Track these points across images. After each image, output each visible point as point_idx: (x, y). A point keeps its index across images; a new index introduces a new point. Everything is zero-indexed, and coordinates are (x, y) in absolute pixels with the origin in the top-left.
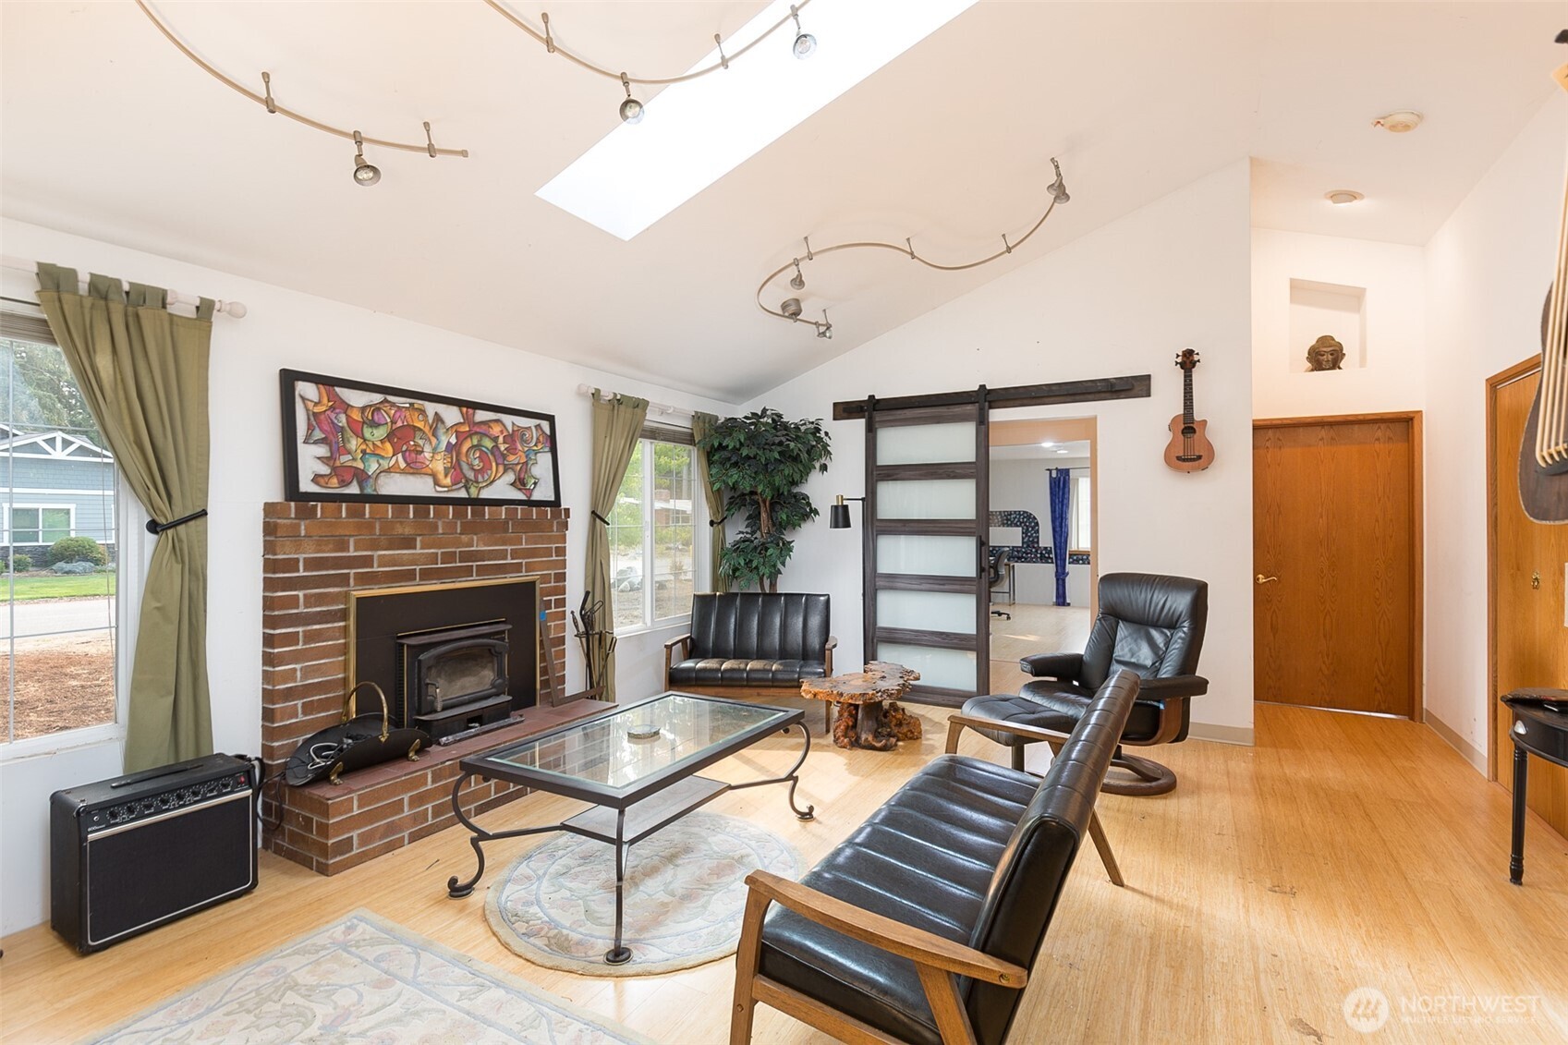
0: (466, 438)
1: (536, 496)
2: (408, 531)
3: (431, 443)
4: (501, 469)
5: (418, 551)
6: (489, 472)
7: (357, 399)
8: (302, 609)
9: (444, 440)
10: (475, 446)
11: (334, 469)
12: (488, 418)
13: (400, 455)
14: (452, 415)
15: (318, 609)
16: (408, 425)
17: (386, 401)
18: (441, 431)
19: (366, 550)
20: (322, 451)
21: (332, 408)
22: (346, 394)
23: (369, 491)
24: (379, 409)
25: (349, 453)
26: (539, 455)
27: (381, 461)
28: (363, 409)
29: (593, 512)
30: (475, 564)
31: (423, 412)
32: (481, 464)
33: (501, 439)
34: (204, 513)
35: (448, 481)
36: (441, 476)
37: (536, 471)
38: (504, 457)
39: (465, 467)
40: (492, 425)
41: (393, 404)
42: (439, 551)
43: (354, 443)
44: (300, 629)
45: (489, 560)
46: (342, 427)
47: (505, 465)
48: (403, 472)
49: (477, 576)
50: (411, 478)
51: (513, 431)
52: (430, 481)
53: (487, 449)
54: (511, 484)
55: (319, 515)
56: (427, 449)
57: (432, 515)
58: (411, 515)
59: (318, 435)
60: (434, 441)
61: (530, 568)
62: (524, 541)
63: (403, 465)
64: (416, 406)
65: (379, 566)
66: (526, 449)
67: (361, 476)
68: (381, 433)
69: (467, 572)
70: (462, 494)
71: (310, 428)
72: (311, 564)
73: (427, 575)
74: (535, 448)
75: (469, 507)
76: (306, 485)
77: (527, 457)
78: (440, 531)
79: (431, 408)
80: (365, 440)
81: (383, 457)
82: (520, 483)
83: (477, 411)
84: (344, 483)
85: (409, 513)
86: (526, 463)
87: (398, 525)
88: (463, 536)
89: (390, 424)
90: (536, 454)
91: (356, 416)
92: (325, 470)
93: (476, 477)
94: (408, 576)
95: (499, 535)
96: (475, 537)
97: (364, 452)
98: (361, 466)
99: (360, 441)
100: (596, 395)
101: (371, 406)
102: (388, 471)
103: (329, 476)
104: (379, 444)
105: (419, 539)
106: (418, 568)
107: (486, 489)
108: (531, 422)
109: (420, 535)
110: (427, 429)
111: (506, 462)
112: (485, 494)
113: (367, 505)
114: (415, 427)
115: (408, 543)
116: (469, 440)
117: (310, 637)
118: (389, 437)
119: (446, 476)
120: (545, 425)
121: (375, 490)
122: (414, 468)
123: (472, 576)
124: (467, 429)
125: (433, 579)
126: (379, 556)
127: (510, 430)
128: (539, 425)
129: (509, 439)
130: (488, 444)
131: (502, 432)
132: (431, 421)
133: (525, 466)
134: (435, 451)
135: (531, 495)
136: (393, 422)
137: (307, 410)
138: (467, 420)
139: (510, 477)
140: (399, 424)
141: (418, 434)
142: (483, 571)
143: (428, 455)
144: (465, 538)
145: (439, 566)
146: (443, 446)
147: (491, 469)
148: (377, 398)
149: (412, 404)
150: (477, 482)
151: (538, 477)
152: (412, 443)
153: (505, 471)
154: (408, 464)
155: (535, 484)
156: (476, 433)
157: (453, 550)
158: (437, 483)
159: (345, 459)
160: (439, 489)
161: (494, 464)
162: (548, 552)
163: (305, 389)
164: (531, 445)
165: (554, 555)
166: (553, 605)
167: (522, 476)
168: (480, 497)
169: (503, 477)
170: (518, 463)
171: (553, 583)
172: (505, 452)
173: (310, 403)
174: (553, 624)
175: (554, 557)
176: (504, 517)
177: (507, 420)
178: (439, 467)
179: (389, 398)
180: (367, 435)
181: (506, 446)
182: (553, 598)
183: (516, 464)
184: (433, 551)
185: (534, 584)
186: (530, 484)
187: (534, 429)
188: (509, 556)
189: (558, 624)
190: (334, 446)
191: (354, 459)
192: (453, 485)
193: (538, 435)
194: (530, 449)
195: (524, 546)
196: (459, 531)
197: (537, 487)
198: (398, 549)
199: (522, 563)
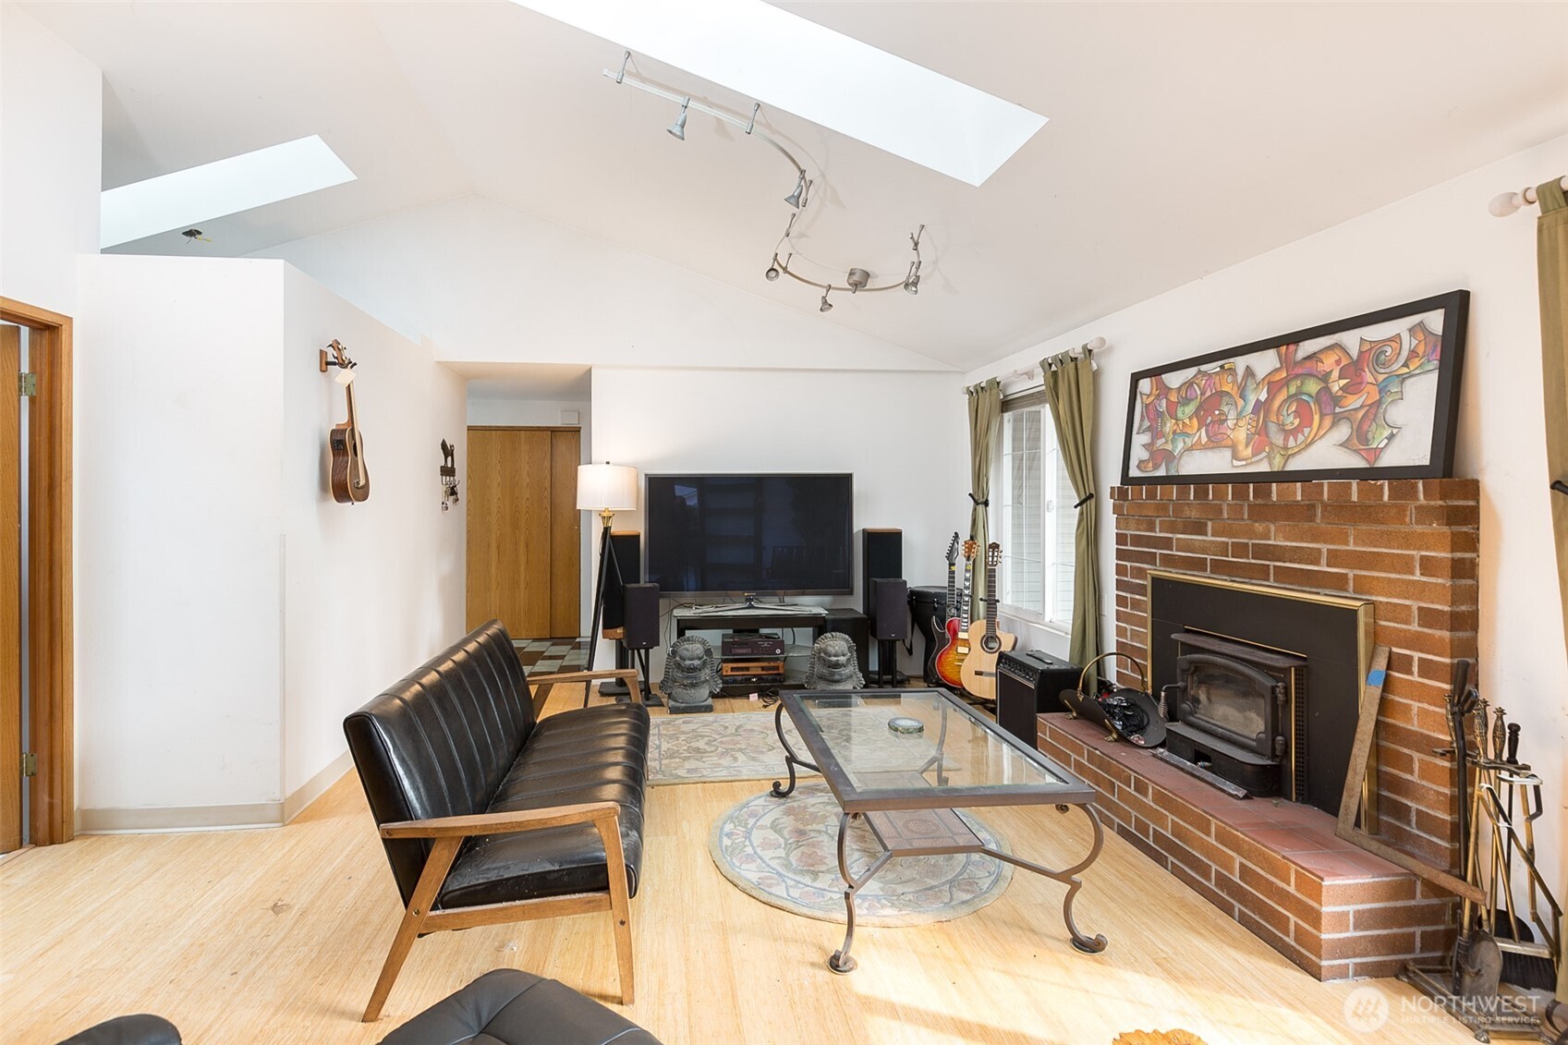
0: (1282, 387)
1: (1387, 460)
2: (1194, 514)
3: (1237, 407)
4: (1328, 421)
5: (1210, 538)
6: (1307, 431)
7: (1174, 380)
8: (1129, 578)
9: (1252, 399)
10: (1293, 396)
11: (1152, 453)
12: (1319, 348)
13: (1203, 430)
14: (1265, 363)
15: (1138, 581)
16: (1217, 392)
17: (1199, 371)
18: (1251, 385)
19: (1167, 532)
20: (1147, 438)
21: (1158, 395)
22: (1168, 378)
23: (1173, 473)
24: (1192, 384)
25: (1164, 436)
26: (1409, 382)
27: (1186, 439)
28: (1179, 389)
29: (1557, 487)
30: (1272, 563)
31: (1232, 371)
32: (1297, 422)
33: (1335, 374)
34: (1091, 496)
35: (1249, 451)
36: (1241, 447)
37: (1396, 413)
38: (1336, 401)
39: (1273, 430)
40: (1320, 356)
41: (1205, 373)
42: (1230, 541)
43: (1169, 426)
44: (1129, 596)
45: (1291, 561)
46: (1162, 412)
47: (1335, 415)
48: (1205, 448)
49: (1274, 581)
50: (1210, 454)
51: (1361, 353)
52: (1227, 453)
53: (1310, 396)
54: (1340, 445)
55: (1130, 498)
56: (1232, 415)
57: (1211, 497)
58: (1192, 498)
59: (1146, 423)
60: (1241, 403)
61: (1361, 585)
62: (1350, 539)
63: (1204, 439)
64: (1226, 366)
65: (1177, 550)
66: (1381, 378)
67: (1169, 457)
68: (1190, 409)
69: (1263, 573)
70: (1262, 468)
71: (1142, 420)
72: (1137, 540)
73: (1219, 567)
74: (1405, 370)
75: (1251, 485)
76: (1134, 472)
77: (1380, 392)
78: (1225, 516)
79: (1240, 363)
80: (1177, 420)
81: (1188, 435)
82: (1360, 438)
83: (1301, 344)
84: (1156, 467)
85: (1189, 494)
86: (1379, 403)
87: (1186, 508)
88: (1257, 525)
89: (1199, 397)
90: (1404, 379)
91: (1174, 398)
92: (1146, 455)
93: (1286, 441)
94: (1199, 565)
95: (1305, 526)
96: (1272, 528)
97: (1174, 432)
98: (1171, 448)
99: (1174, 421)
100: (1552, 190)
101: (1186, 383)
102: (1191, 449)
103: (1147, 461)
104: (1187, 421)
105: (1210, 524)
106: (1209, 557)
107: (1298, 457)
108: (1400, 326)
109: (1211, 520)
110: (1234, 392)
111: (1338, 410)
112: (1294, 465)
113: (1159, 487)
114: (1222, 391)
115: (1199, 528)
116: (1285, 389)
117: (1134, 605)
118: (1196, 413)
119: (1247, 446)
120: (1436, 319)
121: (1177, 471)
122: (1215, 443)
123: (1268, 580)
124: (1284, 375)
125: (1224, 575)
126: (1177, 539)
127: (1355, 354)
128: (1421, 324)
129: (1353, 369)
130: (1313, 387)
131: (1338, 362)
132: (1239, 380)
133: (1373, 410)
134: (1239, 416)
135: (1377, 458)
136: (1202, 394)
137: (1142, 403)
138: (1286, 362)
139: (1343, 431)
140: (1208, 394)
141: (1225, 399)
142: (1285, 576)
143: (1230, 423)
144: (1259, 527)
145: (1231, 559)
146: (1250, 407)
147: (1310, 425)
148: (1192, 371)
149: (1222, 367)
150: (1286, 449)
151: (1399, 424)
152: (1217, 412)
153: (1334, 424)
154: (1209, 438)
155: (1391, 437)
156: (1297, 376)
157: (1245, 541)
158: (1235, 456)
159: (1160, 442)
160: (1236, 463)
161: (1317, 418)
162: (1406, 565)
163: (1145, 385)
164: (1395, 367)
165: (1418, 572)
166: (1415, 669)
167: (1365, 427)
168: (1288, 469)
169: (1327, 436)
170: (1362, 407)
171: (1415, 627)
172: (1340, 393)
173: (1145, 397)
174: (1416, 705)
175: (1417, 577)
176: (1299, 498)
177: (1351, 339)
178: (1241, 435)
179: (1204, 368)
180: (1180, 415)
181: (1343, 382)
182: (1416, 655)
183: (1356, 410)
184: (1223, 539)
185: (1353, 614)
186: (1379, 441)
187: (1406, 337)
188: (1324, 561)
189: (1427, 711)
190: (1156, 433)
191: (1167, 442)
192: (1254, 456)
193: (1414, 342)
194: (1391, 376)
195: (1351, 547)
196: (1246, 517)
197: (1396, 441)
198: (1191, 534)
199: (1346, 575)
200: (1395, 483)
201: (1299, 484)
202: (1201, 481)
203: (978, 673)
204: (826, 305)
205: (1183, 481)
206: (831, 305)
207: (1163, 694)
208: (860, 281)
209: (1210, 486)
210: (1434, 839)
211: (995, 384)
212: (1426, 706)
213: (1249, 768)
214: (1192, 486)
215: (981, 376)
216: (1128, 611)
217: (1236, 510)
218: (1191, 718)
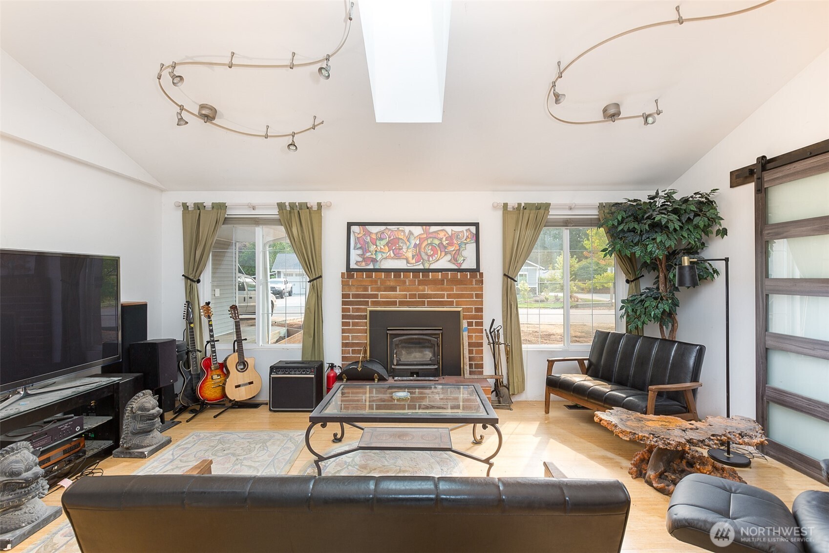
0: (425, 240)
1: (464, 267)
2: (392, 284)
3: (406, 245)
4: (443, 254)
5: (398, 293)
6: (436, 256)
7: (374, 229)
8: (351, 313)
9: (413, 243)
10: (429, 244)
11: (364, 259)
12: (437, 230)
13: (391, 251)
14: (417, 230)
15: (358, 314)
16: (396, 238)
17: (387, 228)
18: (412, 238)
19: (375, 291)
20: (360, 252)
21: (365, 235)
22: (369, 228)
23: (377, 267)
24: (383, 233)
25: (370, 252)
26: (467, 245)
27: (383, 254)
28: (377, 234)
29: (505, 275)
30: (426, 300)
31: (403, 231)
32: (432, 252)
33: (444, 239)
34: (321, 277)
35: (414, 261)
36: (410, 259)
37: (465, 253)
38: (445, 247)
39: (423, 254)
40: (439, 232)
41: (389, 230)
42: (408, 293)
43: (373, 248)
44: (351, 321)
45: (434, 298)
46: (368, 242)
47: (446, 252)
48: (392, 258)
49: (427, 305)
50: (396, 261)
51: (452, 234)
52: (405, 261)
53: (436, 244)
54: (449, 261)
55: (355, 277)
56: (405, 247)
57: (402, 277)
58: (393, 277)
59: (359, 246)
60: (408, 243)
61: (458, 304)
62: (455, 290)
63: (392, 255)
64: (400, 229)
65: (381, 298)
66: (459, 242)
67: (374, 261)
68: (384, 242)
69: (423, 304)
70: (421, 267)
71: (356, 243)
72: (355, 296)
73: (402, 303)
74: (466, 241)
75: (421, 273)
76: (353, 266)
77: (459, 246)
78: (407, 284)
79: (407, 229)
80: (377, 246)
81: (384, 253)
82: (454, 260)
83: (431, 227)
84: (367, 265)
85: (391, 276)
86: (459, 250)
87: (388, 281)
88: (420, 287)
89: (388, 238)
90: (465, 244)
91: (374, 237)
92: (360, 259)
93: (429, 259)
94: (394, 303)
95: (439, 286)
96: (426, 287)
97: (376, 251)
98: (375, 257)
99: (375, 247)
100: (505, 206)
101: (380, 232)
102: (386, 258)
103: (362, 262)
104: (382, 247)
105: (398, 288)
106: (398, 300)
107: (434, 264)
108: (463, 229)
109: (399, 286)
110: (405, 239)
111: (446, 250)
112: (433, 267)
113: (374, 273)
114: (399, 238)
115: (393, 289)
116: (426, 241)
117: (354, 324)
118: (387, 244)
119: (413, 259)
120: (473, 229)
121: (380, 267)
122: (398, 256)
123: (425, 305)
124: (426, 236)
125: (405, 306)
126: (381, 294)
127: (450, 234)
128: (469, 229)
129: (450, 238)
130: (437, 242)
131: (445, 235)
132: (407, 235)
133: (458, 252)
134: (408, 248)
135: (460, 266)
136: (390, 237)
137: (355, 237)
138: (426, 232)
139: (449, 257)
140: (392, 238)
141: (400, 241)
142: (430, 304)
143: (405, 250)
145: (408, 300)
146: (412, 245)
147: (437, 254)
148: (383, 228)
149: (398, 229)
150: (429, 261)
151: (466, 256)
152: (397, 245)
153: (445, 255)
154: (395, 255)
155: (464, 260)
156: (430, 237)
157: (415, 293)
158: (408, 262)
159: (368, 254)
160: (408, 265)
161: (439, 252)
162: (471, 296)
163: (356, 229)
164: (463, 240)
165: (474, 298)
166: (474, 325)
167: (456, 256)
168: (430, 268)
169: (444, 258)
170: (454, 250)
171: (474, 313)
172: (446, 245)
173: (356, 234)
174: (474, 335)
175: (474, 299)
176: (440, 277)
177: (449, 229)
178: (410, 255)
179: (389, 227)
180: (378, 244)
181: (447, 242)
182: (474, 321)
183: (452, 251)
184: (405, 293)
185: (459, 312)
186: (460, 260)
187: (465, 232)
188: (446, 297)
189: (478, 335)
190: (364, 248)
191: (372, 254)
192: (416, 263)
193: (468, 234)
194: (462, 242)
195: (455, 292)
196: (417, 284)
197: (465, 262)
198: (389, 291)
199: (453, 301)
200: (471, 273)
201: (440, 273)
202: (397, 271)
203: (237, 387)
204: (181, 121)
205: (388, 271)
206: (187, 123)
207: (395, 355)
208: (208, 115)
209: (402, 273)
210: (479, 370)
211: (220, 207)
212: (477, 334)
213: (433, 370)
214: (392, 273)
215: (208, 198)
216: (351, 327)
217: (411, 281)
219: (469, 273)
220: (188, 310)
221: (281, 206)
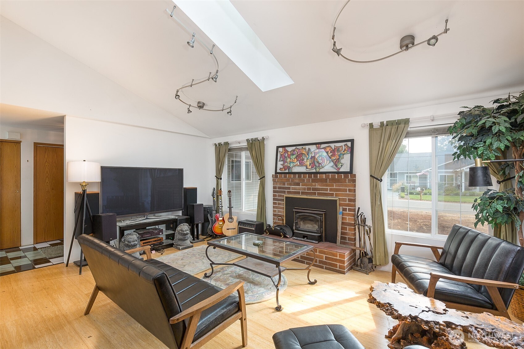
1: (341, 170)
2: (297, 181)
3: (306, 157)
5: (301, 187)
6: (324, 163)
7: (290, 149)
8: (277, 198)
10: (320, 156)
11: (284, 166)
12: (325, 146)
13: (298, 162)
14: (313, 148)
15: (280, 198)
16: (301, 153)
17: (296, 148)
18: (310, 153)
19: (289, 185)
20: (282, 163)
21: (285, 152)
22: (287, 148)
24: (294, 151)
25: (287, 162)
26: (345, 155)
27: (294, 164)
28: (291, 151)
29: (371, 176)
30: (317, 192)
31: (305, 149)
32: (321, 161)
33: (329, 152)
34: (264, 177)
35: (310, 167)
36: (308, 166)
37: (342, 161)
39: (316, 163)
40: (326, 148)
41: (298, 149)
42: (306, 187)
43: (288, 160)
44: (277, 202)
45: (321, 191)
46: (286, 157)
48: (299, 166)
49: (317, 195)
50: (300, 167)
51: (334, 148)
52: (305, 167)
53: (324, 156)
54: (332, 167)
55: (278, 177)
56: (305, 159)
57: (302, 177)
58: (297, 177)
59: (282, 159)
60: (307, 156)
61: (337, 195)
62: (335, 186)
63: (298, 164)
64: (303, 148)
65: (292, 190)
66: (339, 154)
67: (289, 168)
68: (294, 156)
69: (315, 194)
70: (314, 171)
71: (280, 158)
72: (280, 188)
73: (303, 193)
74: (344, 153)
75: (313, 175)
76: (278, 171)
77: (339, 156)
78: (306, 181)
79: (307, 147)
80: (291, 159)
81: (294, 163)
82: (335, 166)
83: (322, 145)
84: (285, 170)
86: (339, 159)
87: (295, 180)
88: (313, 183)
90: (343, 155)
91: (289, 153)
92: (282, 167)
93: (319, 165)
94: (298, 193)
95: (325, 183)
96: (317, 184)
97: (290, 162)
98: (289, 165)
99: (290, 159)
100: (371, 125)
102: (295, 166)
103: (283, 168)
104: (293, 159)
105: (301, 183)
106: (301, 191)
107: (322, 169)
108: (343, 144)
109: (301, 182)
110: (306, 154)
111: (330, 159)
112: (321, 170)
113: (287, 175)
114: (303, 153)
115: (298, 184)
116: (318, 154)
117: (279, 204)
118: (296, 157)
119: (310, 166)
120: (349, 144)
121: (291, 171)
122: (302, 164)
124: (318, 151)
125: (304, 195)
126: (292, 187)
127: (333, 148)
128: (346, 144)
129: (333, 151)
130: (325, 154)
131: (330, 150)
132: (307, 151)
133: (338, 160)
134: (307, 159)
135: (339, 170)
136: (297, 153)
137: (280, 154)
138: (318, 148)
139: (332, 164)
140: (299, 153)
141: (304, 155)
142: (319, 194)
143: (305, 161)
144: (313, 184)
145: (306, 191)
146: (310, 157)
148: (294, 148)
149: (302, 148)
150: (319, 167)
151: (343, 163)
152: (302, 158)
153: (330, 162)
154: (300, 163)
155: (342, 166)
156: (321, 152)
157: (310, 187)
158: (307, 168)
159: (286, 164)
160: (307, 170)
161: (326, 161)
162: (346, 190)
163: (281, 150)
164: (342, 152)
165: (348, 192)
166: (347, 210)
167: (336, 163)
168: (320, 171)
169: (328, 165)
170: (335, 159)
171: (347, 202)
172: (331, 156)
173: (281, 153)
174: (347, 217)
175: (348, 193)
176: (324, 177)
177: (333, 145)
178: (308, 163)
179: (297, 147)
180: (291, 158)
181: (331, 154)
182: (348, 208)
183: (334, 160)
184: (304, 187)
185: (336, 201)
186: (339, 166)
187: (343, 146)
188: (329, 190)
189: (350, 218)
190: (284, 161)
191: (288, 164)
192: (311, 168)
193: (345, 148)
194: (341, 154)
195: (335, 187)
196: (311, 182)
197: (343, 167)
198: (296, 186)
199: (334, 193)
200: (345, 175)
201: (324, 175)
202: (300, 173)
203: (227, 229)
204: (189, 111)
205: (295, 173)
206: (191, 112)
207: (294, 224)
208: (201, 106)
209: (302, 175)
210: (351, 242)
211: (227, 144)
212: (349, 217)
213: (317, 236)
214: (297, 175)
215: (222, 140)
216: (277, 206)
217: (308, 181)
218: (299, 229)
219: (343, 175)
220: (214, 191)
221: (248, 140)
